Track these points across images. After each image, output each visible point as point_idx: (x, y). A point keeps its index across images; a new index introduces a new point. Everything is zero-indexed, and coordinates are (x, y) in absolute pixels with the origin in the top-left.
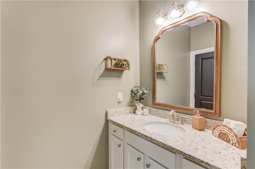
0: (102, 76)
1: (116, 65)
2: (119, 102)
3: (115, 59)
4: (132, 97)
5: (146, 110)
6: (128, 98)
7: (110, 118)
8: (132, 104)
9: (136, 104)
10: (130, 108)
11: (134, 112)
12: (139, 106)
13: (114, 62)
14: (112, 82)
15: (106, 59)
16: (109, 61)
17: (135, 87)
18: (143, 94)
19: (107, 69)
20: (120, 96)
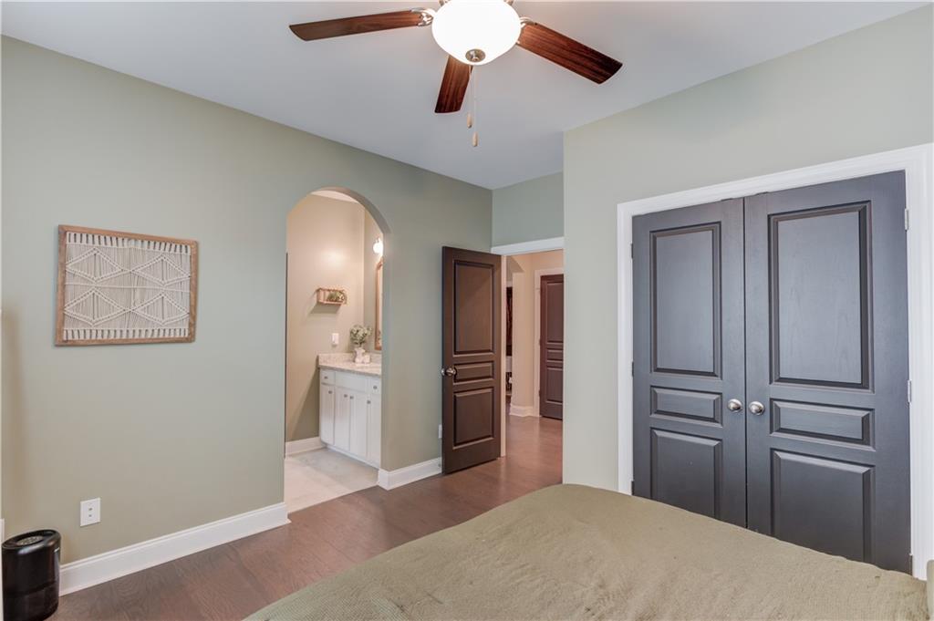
0: (314, 312)
1: (330, 298)
2: (334, 346)
3: (329, 290)
4: (352, 339)
5: (367, 358)
6: (347, 341)
7: (322, 363)
8: (351, 350)
9: (356, 349)
10: (348, 354)
11: (354, 361)
12: (360, 351)
13: (327, 293)
14: (325, 319)
15: (318, 291)
16: (322, 293)
17: (355, 326)
18: (365, 335)
19: (319, 303)
20: (336, 337)
